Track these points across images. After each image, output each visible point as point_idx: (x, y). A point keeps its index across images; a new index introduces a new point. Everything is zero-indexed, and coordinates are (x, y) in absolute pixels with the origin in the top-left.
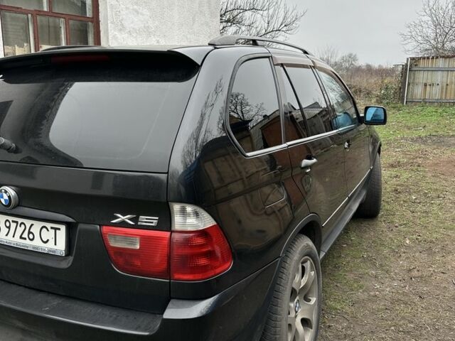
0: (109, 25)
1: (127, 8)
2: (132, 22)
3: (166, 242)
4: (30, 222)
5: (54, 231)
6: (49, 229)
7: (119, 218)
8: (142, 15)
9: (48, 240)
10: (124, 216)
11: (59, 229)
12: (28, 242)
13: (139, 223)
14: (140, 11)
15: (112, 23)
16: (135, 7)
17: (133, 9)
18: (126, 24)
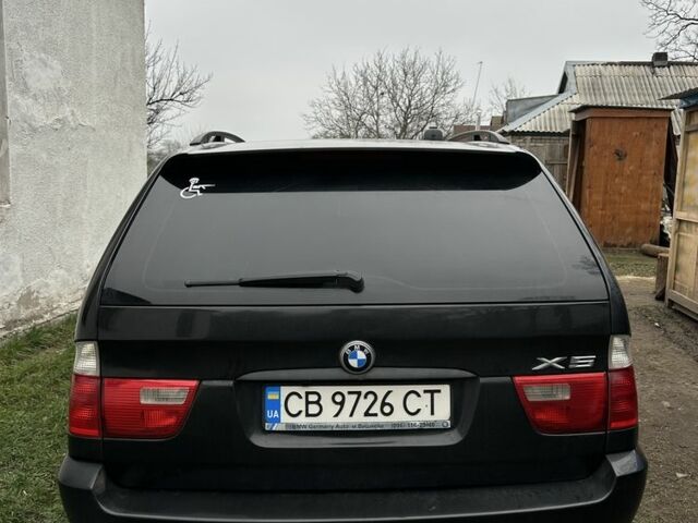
0: (8, 82)
1: (32, 57)
2: (39, 80)
3: (602, 385)
4: (385, 389)
5: (429, 395)
6: (421, 393)
7: (543, 362)
8: (52, 68)
9: (419, 410)
10: (550, 359)
11: (439, 391)
12: (381, 419)
13: (571, 366)
14: (49, 63)
15: (11, 79)
16: (43, 55)
17: (40, 59)
18: (30, 82)
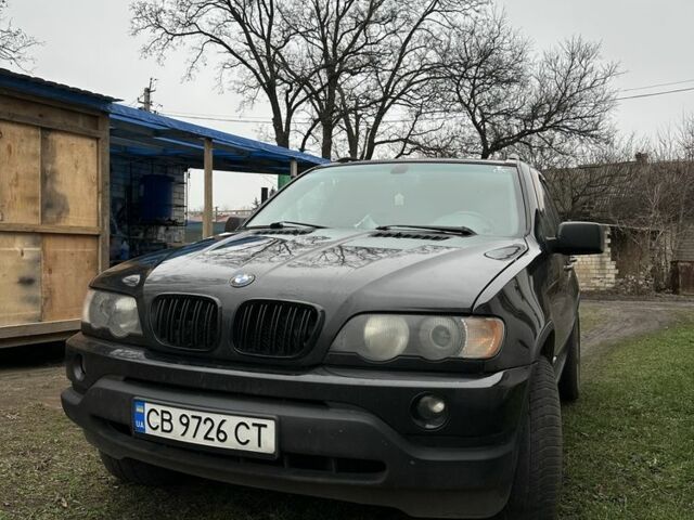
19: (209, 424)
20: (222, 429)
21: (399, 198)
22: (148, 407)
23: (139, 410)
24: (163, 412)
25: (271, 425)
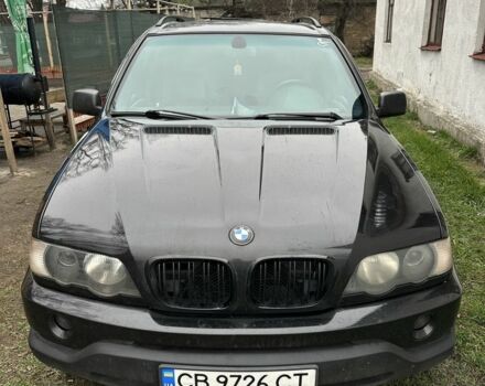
19: (249, 380)
20: (263, 381)
21: (238, 69)
22: (178, 373)
23: (167, 374)
24: (196, 375)
25: (312, 373)
